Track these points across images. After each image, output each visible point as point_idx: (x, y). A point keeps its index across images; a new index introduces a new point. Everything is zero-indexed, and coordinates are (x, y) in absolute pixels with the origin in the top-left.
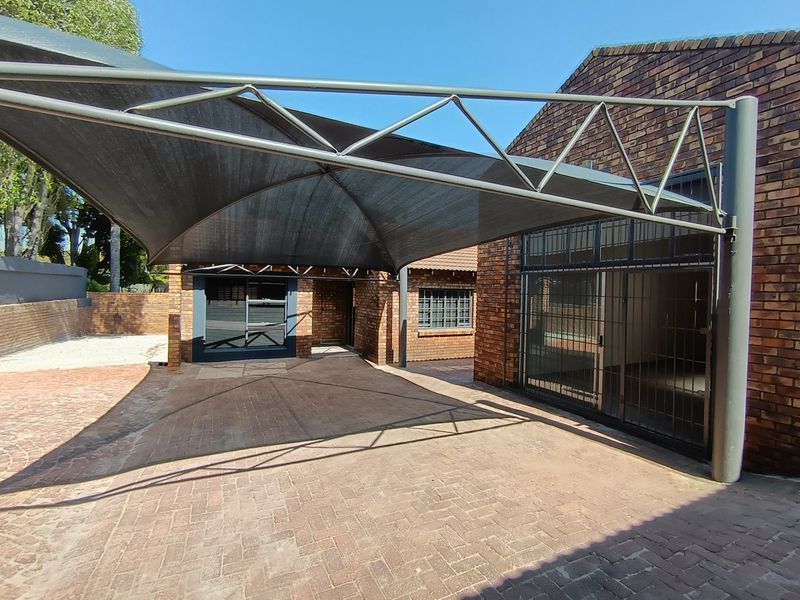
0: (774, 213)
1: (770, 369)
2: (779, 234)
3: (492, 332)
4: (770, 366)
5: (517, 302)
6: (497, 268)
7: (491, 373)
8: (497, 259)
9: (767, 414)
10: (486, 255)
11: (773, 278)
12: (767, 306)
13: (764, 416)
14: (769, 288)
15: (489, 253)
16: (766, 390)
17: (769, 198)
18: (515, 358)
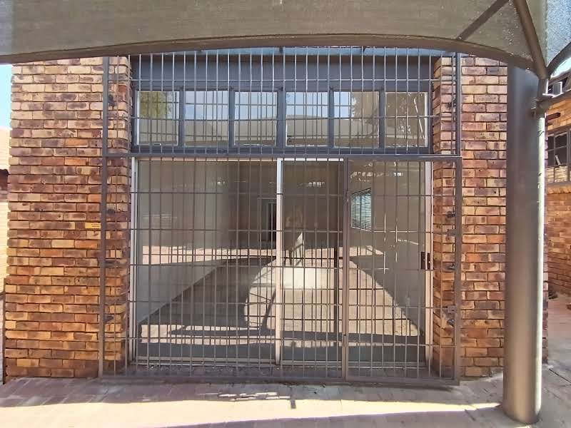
0: (491, 108)
1: (494, 266)
2: (497, 129)
3: (59, 271)
4: (493, 263)
5: (125, 208)
6: (70, 142)
7: (57, 354)
8: (71, 124)
9: (493, 314)
10: (39, 115)
11: (494, 173)
12: (491, 201)
13: (491, 316)
14: (491, 183)
15: (47, 110)
16: (491, 288)
17: (489, 92)
18: (121, 314)
